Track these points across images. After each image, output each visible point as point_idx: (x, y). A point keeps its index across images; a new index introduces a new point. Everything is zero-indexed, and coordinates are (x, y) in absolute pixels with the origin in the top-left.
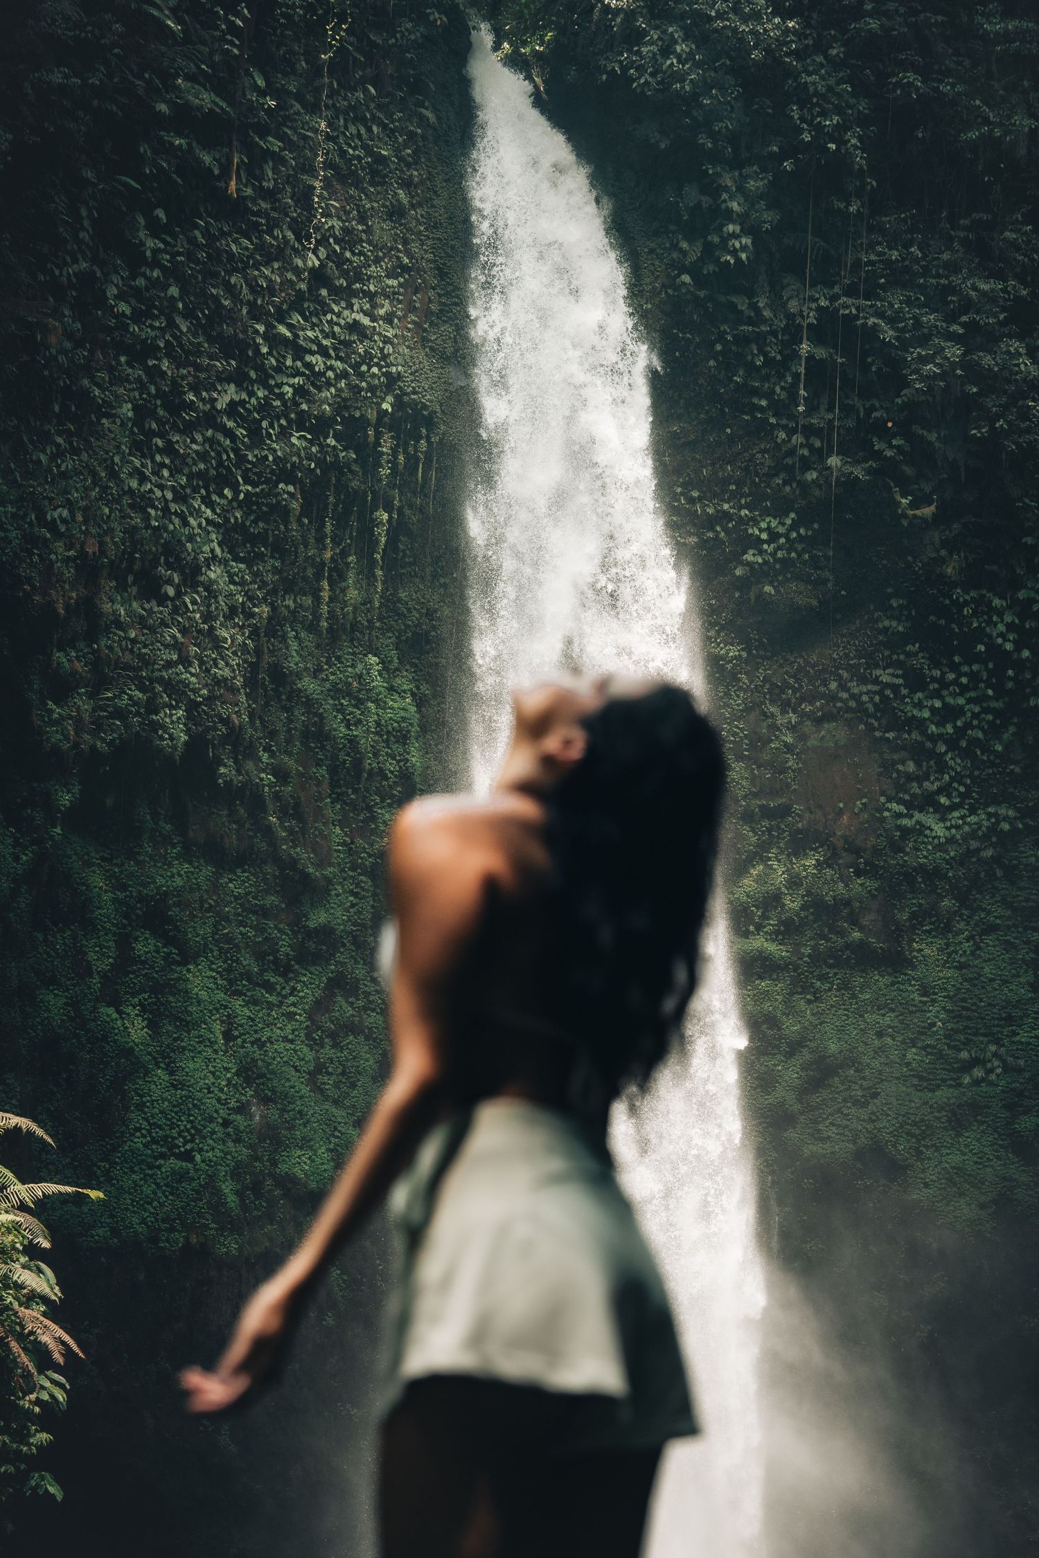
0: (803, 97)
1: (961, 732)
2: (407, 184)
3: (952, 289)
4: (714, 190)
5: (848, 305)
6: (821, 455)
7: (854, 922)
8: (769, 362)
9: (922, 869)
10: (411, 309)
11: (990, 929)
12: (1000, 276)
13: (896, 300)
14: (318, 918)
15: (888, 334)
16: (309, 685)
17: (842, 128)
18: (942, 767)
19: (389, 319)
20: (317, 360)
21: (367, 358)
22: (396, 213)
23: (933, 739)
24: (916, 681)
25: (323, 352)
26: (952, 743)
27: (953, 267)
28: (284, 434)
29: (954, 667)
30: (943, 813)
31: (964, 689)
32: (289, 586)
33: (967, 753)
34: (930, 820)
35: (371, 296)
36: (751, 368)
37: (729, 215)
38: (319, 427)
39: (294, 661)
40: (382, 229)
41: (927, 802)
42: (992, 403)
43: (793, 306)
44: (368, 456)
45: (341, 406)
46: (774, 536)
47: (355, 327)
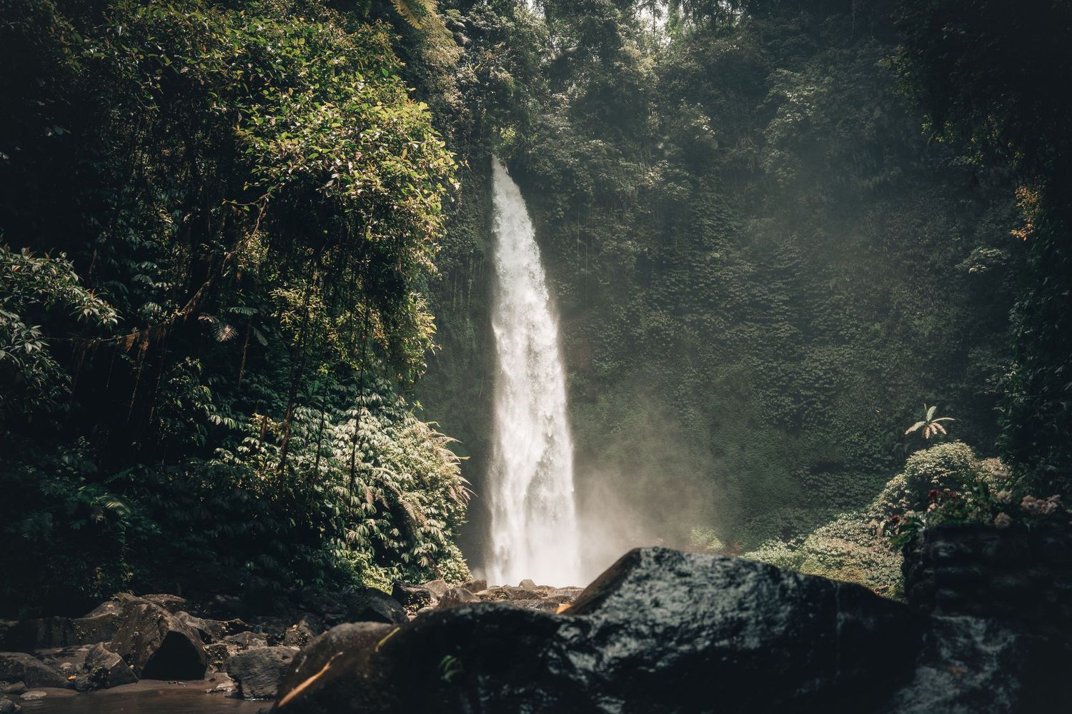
0: (577, 178)
1: (612, 341)
2: (478, 194)
3: (613, 227)
4: (555, 199)
5: (587, 230)
6: (579, 268)
7: (584, 390)
8: (567, 244)
9: (602, 377)
10: (478, 226)
11: (617, 393)
12: (625, 225)
13: (599, 229)
14: (449, 388)
15: (598, 238)
16: (448, 325)
17: (588, 186)
18: (606, 350)
19: (472, 229)
20: (454, 239)
21: (467, 239)
22: (475, 201)
23: (605, 343)
24: (601, 328)
25: (456, 237)
26: (609, 344)
27: (613, 222)
28: (445, 258)
29: (610, 324)
30: (606, 362)
31: (613, 330)
32: (444, 298)
33: (613, 347)
34: (603, 364)
35: (468, 222)
36: (562, 245)
37: (558, 205)
38: (454, 257)
39: (445, 319)
40: (472, 206)
41: (602, 359)
42: (623, 257)
43: (573, 229)
44: (466, 265)
45: (460, 251)
46: (566, 289)
47: (464, 231)
